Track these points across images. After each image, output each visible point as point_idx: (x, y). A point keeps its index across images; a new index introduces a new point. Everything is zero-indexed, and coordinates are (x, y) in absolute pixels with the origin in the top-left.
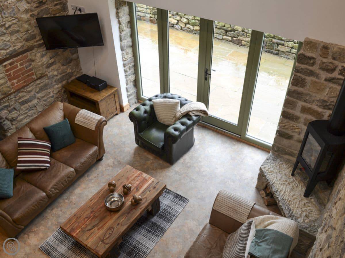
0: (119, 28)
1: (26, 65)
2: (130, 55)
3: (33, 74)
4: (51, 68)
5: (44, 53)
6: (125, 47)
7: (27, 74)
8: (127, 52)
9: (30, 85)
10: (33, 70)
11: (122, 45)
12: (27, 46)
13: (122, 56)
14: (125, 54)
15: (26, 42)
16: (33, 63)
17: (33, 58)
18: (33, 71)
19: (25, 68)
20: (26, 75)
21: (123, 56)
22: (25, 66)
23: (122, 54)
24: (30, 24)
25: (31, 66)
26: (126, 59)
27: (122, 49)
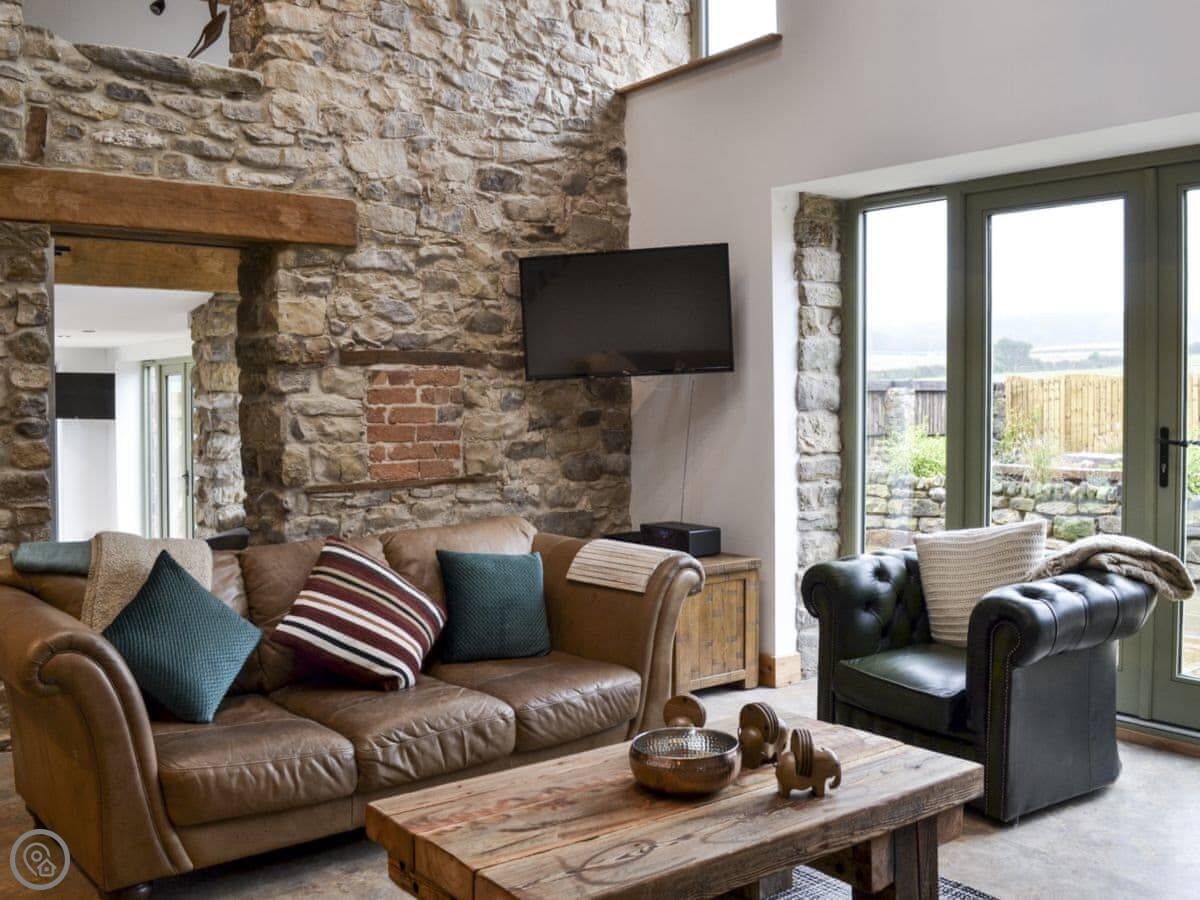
0: (800, 317)
1: (444, 406)
2: (830, 442)
3: (455, 452)
4: (524, 461)
5: (513, 395)
6: (812, 397)
7: (435, 443)
8: (818, 421)
9: (435, 490)
10: (461, 439)
11: (803, 383)
12: (465, 345)
13: (798, 430)
14: (809, 427)
15: (467, 333)
16: (466, 413)
17: (474, 395)
18: (460, 443)
19: (437, 417)
20: (431, 445)
21: (801, 432)
22: (440, 411)
23: (798, 420)
24: (495, 282)
25: (459, 422)
26: (811, 450)
27: (800, 404)
